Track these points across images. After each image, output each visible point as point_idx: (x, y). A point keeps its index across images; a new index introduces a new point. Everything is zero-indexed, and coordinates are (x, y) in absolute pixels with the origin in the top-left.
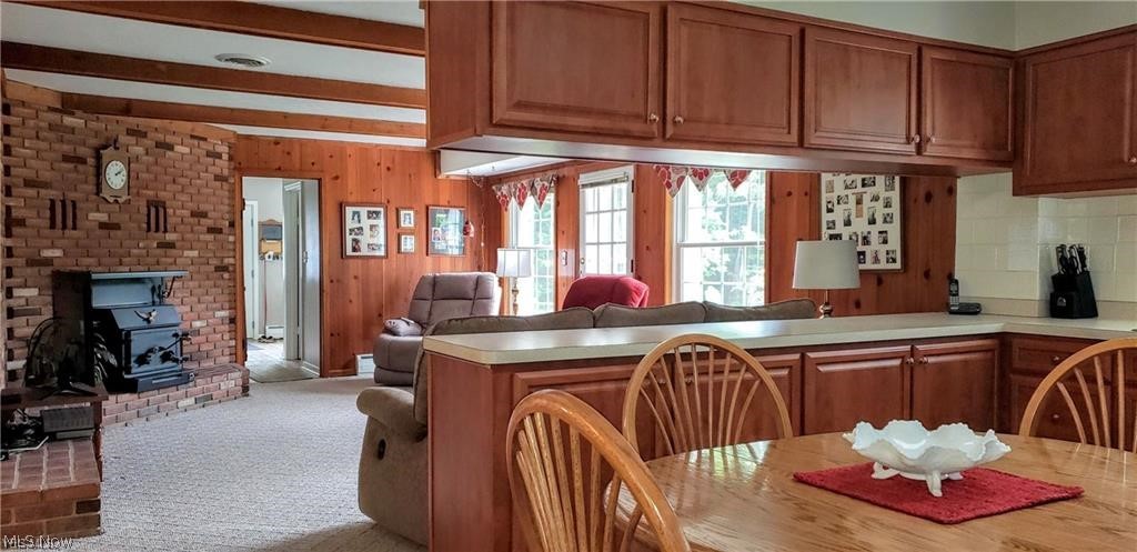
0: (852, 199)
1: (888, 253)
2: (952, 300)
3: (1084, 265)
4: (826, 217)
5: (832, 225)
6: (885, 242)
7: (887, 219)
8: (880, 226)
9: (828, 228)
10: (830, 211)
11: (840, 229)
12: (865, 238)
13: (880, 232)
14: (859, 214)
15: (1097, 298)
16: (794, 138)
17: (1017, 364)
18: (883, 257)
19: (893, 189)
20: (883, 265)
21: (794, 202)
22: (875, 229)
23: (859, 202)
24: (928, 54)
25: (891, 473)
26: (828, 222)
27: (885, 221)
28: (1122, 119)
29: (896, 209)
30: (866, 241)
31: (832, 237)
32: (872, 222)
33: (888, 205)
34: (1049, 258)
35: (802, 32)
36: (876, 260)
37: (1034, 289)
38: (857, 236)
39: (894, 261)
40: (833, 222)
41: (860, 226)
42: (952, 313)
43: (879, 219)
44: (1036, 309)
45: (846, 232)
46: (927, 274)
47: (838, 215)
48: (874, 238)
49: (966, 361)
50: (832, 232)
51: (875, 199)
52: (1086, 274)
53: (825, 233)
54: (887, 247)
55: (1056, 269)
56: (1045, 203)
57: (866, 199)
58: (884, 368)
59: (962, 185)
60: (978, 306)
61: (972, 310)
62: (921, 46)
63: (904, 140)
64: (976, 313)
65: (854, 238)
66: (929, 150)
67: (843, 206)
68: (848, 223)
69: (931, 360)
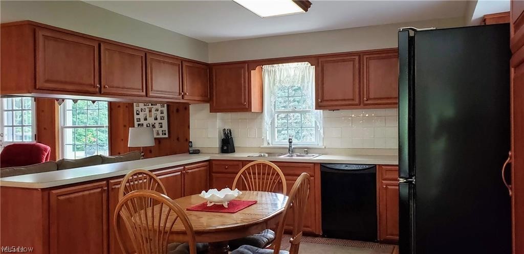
0: (147, 110)
1: (162, 131)
2: (190, 149)
3: (231, 135)
4: (136, 117)
5: (139, 120)
6: (161, 127)
7: (162, 118)
8: (159, 121)
9: (137, 121)
10: (138, 114)
11: (142, 121)
12: (153, 125)
13: (159, 123)
14: (150, 116)
15: (235, 146)
16: (144, 93)
17: (214, 170)
18: (160, 133)
19: (164, 107)
20: (161, 136)
21: (121, 110)
22: (157, 122)
23: (150, 111)
24: (185, 64)
25: (213, 204)
26: (137, 119)
27: (161, 119)
28: (241, 90)
29: (165, 114)
30: (154, 126)
31: (139, 125)
32: (156, 119)
33: (162, 113)
34: (220, 133)
35: (146, 54)
36: (158, 134)
37: (217, 144)
38: (150, 125)
39: (165, 134)
40: (139, 119)
41: (151, 120)
42: (190, 153)
43: (159, 118)
44: (217, 151)
45: (145, 123)
46: (178, 139)
47: (142, 116)
48: (157, 125)
49: (199, 170)
50: (139, 123)
51: (157, 110)
52: (232, 138)
53: (136, 123)
54: (162, 129)
55: (223, 137)
56: (219, 114)
57: (153, 110)
58: (176, 176)
59: (191, 107)
60: (199, 150)
61: (197, 152)
62: (183, 60)
63: (178, 94)
64: (199, 153)
65: (148, 125)
66: (186, 97)
67: (143, 113)
68: (146, 119)
69: (190, 171)
